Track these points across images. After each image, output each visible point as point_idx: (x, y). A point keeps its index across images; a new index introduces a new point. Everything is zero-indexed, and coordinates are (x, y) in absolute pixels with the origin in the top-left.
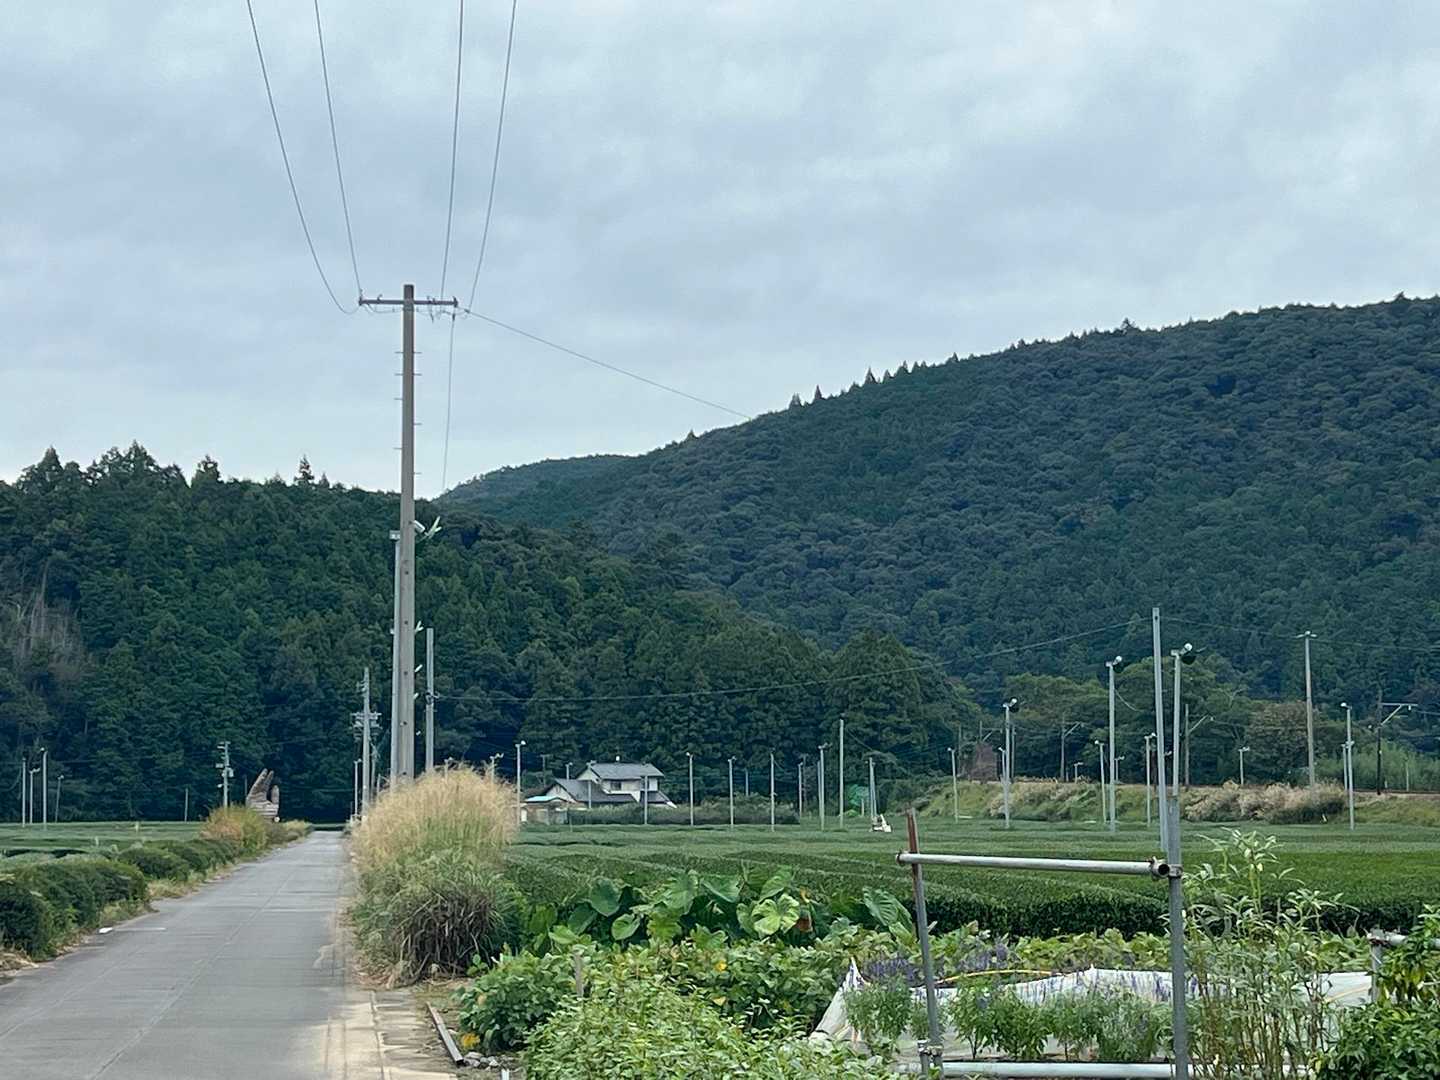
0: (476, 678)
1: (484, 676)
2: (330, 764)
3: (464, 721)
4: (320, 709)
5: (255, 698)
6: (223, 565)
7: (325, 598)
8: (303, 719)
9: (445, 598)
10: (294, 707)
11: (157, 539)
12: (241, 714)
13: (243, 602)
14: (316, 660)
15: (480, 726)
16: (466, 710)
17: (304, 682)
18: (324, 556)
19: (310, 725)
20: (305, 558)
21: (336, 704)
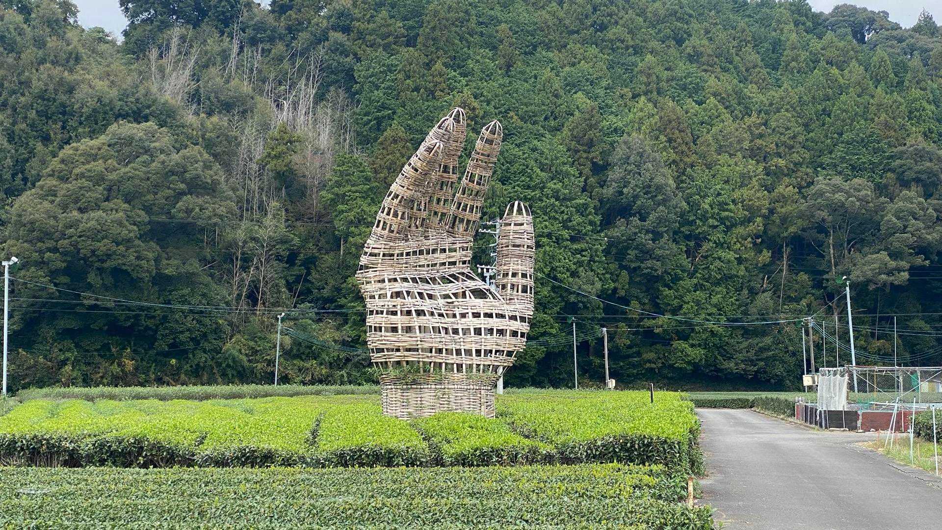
0: (906, 184)
1: (918, 180)
2: (698, 303)
3: (897, 241)
4: (682, 225)
5: (585, 206)
6: (548, 48)
7: (684, 88)
8: (657, 236)
9: (842, 90)
10: (643, 219)
11: (462, 14)
12: (565, 227)
13: (572, 86)
14: (674, 156)
15: (922, 250)
16: (899, 224)
17: (656, 181)
18: (680, 42)
19: (667, 247)
20: (654, 44)
21: (704, 218)
